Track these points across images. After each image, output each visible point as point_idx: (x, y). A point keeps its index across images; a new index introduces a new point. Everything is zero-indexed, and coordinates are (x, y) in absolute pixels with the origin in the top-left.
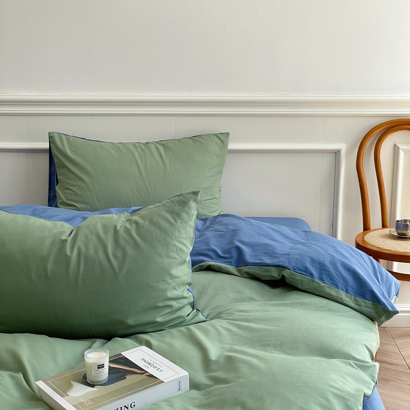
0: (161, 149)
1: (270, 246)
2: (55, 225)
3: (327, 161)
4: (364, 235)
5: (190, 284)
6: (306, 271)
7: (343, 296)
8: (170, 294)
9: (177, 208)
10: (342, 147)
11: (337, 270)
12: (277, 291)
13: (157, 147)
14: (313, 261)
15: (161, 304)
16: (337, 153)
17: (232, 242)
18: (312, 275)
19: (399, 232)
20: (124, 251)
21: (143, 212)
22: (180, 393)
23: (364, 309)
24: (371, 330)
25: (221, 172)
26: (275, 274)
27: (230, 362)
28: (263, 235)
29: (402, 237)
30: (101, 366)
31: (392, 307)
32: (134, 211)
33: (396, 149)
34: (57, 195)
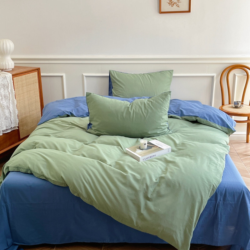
0: (149, 76)
1: (192, 110)
2: (125, 102)
3: (209, 80)
4: (222, 107)
5: (167, 121)
6: (205, 118)
7: (217, 126)
8: (161, 124)
9: (164, 97)
10: (215, 75)
11: (215, 117)
12: (195, 124)
13: (148, 76)
14: (207, 114)
15: (159, 127)
16: (213, 77)
17: (178, 108)
18: (207, 119)
19: (235, 105)
20: (148, 111)
21: (153, 98)
22: (168, 153)
23: (224, 130)
24: (227, 137)
25: (170, 84)
26: (194, 119)
27: (183, 144)
28: (189, 106)
29: (236, 107)
30: (145, 144)
31: (234, 129)
32: (150, 98)
33: (235, 76)
34: (112, 92)
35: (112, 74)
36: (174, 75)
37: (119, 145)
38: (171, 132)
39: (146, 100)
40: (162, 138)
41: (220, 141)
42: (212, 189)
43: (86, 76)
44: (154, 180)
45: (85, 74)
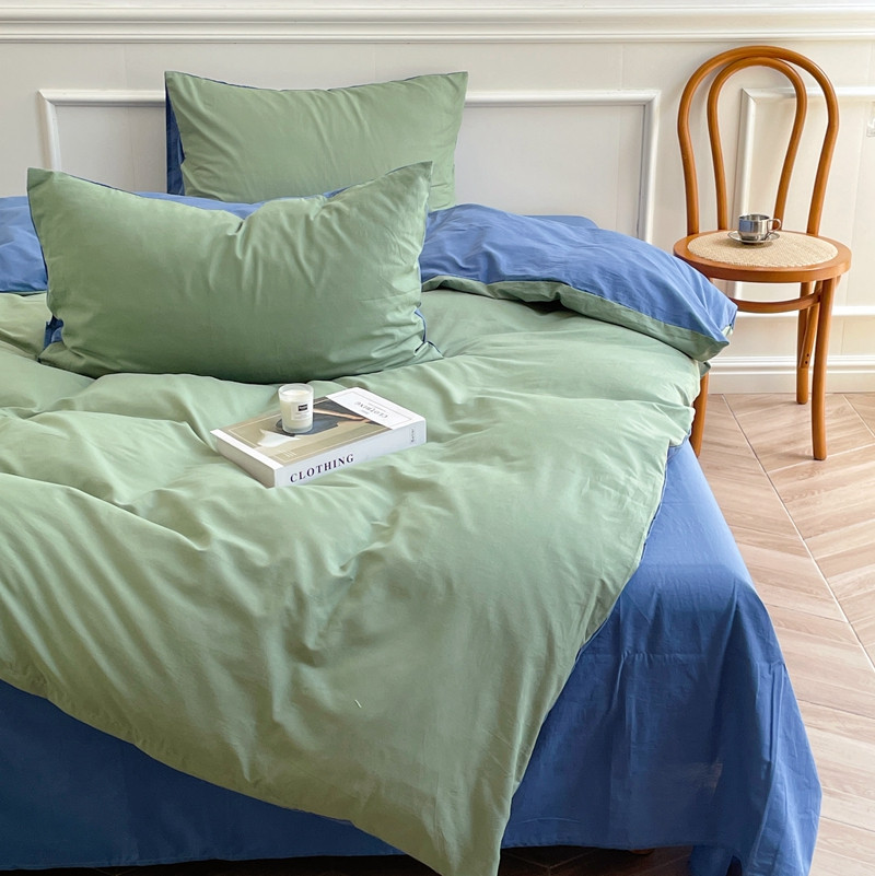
0: (355, 100)
1: (538, 250)
2: (214, 216)
3: (629, 119)
4: (688, 241)
5: (418, 304)
6: (593, 287)
7: (648, 322)
8: (390, 318)
9: (399, 188)
10: (654, 94)
11: (640, 285)
12: (548, 318)
14: (603, 271)
15: (378, 333)
16: (646, 106)
17: (478, 246)
18: (601, 293)
19: (744, 234)
20: (322, 253)
21: (347, 195)
22: (414, 445)
23: (677, 340)
24: (687, 370)
25: (453, 140)
26: (545, 292)
27: (483, 405)
28: (528, 236)
29: (748, 243)
30: (303, 408)
31: (720, 336)
32: (333, 194)
33: (743, 98)
34: (184, 178)
35: (177, 92)
36: (471, 95)
37: (182, 414)
38: (435, 352)
39: (313, 206)
40: (391, 381)
41: (650, 389)
42: (598, 600)
43: (58, 104)
44: (334, 570)
45: (49, 93)
